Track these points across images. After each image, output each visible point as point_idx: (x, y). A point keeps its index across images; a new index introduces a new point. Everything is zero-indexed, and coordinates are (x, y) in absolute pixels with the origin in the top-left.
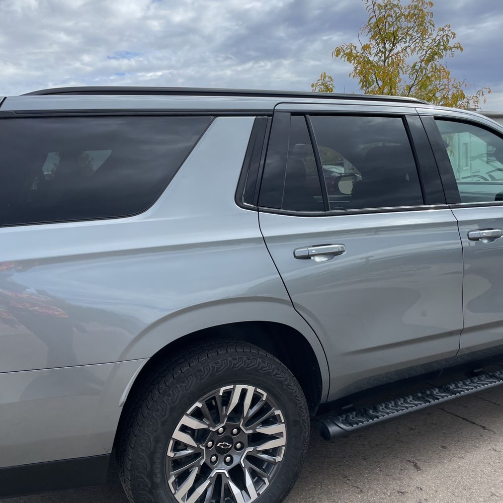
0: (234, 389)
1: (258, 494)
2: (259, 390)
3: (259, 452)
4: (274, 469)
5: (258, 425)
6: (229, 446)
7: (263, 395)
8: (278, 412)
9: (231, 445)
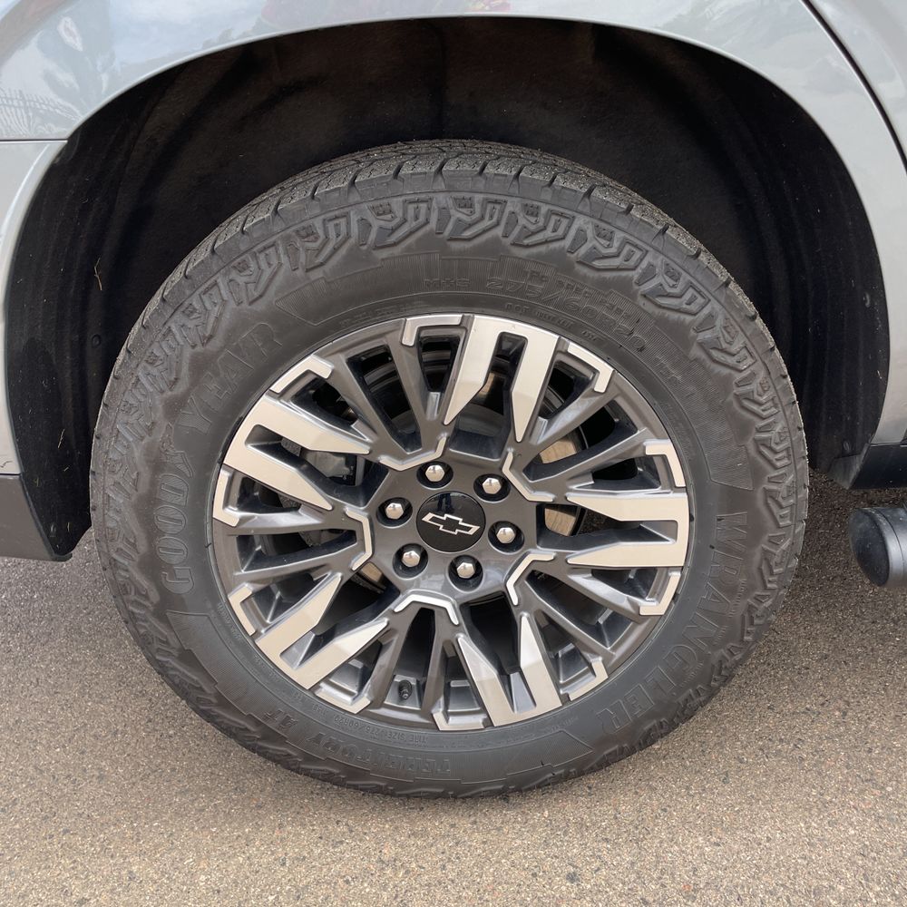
0: (464, 326)
1: (565, 699)
2: (574, 349)
3: (578, 569)
4: (633, 635)
5: (576, 478)
6: (469, 529)
7: (595, 371)
8: (659, 447)
9: (475, 528)
